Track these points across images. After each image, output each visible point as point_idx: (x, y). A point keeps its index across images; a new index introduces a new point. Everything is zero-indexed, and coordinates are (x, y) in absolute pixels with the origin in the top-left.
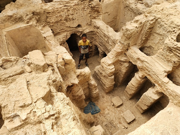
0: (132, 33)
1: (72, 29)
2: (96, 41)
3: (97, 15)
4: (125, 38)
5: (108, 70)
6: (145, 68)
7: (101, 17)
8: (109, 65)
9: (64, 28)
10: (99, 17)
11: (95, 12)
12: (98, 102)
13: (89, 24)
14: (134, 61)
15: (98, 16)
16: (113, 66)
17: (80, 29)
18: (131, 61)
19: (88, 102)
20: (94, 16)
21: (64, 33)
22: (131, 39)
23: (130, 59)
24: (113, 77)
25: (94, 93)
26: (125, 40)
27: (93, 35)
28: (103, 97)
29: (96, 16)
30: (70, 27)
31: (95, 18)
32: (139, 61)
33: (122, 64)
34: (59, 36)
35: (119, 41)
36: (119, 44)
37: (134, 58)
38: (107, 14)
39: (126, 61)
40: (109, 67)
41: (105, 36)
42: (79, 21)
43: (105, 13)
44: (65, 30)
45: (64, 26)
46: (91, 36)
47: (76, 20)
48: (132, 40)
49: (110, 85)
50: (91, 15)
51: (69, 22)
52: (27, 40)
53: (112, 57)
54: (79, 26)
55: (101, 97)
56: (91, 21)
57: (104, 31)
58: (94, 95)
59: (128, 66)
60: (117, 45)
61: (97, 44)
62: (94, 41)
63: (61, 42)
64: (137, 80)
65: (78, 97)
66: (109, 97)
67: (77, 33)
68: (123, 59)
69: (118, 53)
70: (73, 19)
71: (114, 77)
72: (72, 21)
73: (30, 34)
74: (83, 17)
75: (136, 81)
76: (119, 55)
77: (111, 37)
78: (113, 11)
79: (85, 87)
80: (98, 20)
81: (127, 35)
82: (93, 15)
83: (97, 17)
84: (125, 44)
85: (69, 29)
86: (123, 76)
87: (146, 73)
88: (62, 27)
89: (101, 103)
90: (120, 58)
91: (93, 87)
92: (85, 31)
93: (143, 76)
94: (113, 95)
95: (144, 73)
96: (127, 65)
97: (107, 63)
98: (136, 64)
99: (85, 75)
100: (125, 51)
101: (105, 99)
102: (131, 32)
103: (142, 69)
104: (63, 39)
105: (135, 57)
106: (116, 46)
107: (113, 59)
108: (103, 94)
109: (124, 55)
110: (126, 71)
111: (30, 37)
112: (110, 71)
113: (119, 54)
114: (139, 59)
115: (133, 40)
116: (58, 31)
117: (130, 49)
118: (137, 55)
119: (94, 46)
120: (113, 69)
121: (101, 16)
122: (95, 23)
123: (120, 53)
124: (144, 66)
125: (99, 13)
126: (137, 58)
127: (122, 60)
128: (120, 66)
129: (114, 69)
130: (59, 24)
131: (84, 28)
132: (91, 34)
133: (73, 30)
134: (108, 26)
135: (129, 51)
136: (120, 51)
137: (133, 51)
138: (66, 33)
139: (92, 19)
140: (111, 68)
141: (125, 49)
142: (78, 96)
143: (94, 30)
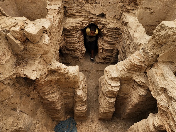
0: (169, 36)
1: (92, 16)
2: (120, 45)
3: (133, 8)
4: (154, 43)
5: (107, 85)
6: (171, 114)
7: (137, 12)
8: (112, 79)
9: (82, 10)
10: (134, 12)
11: (131, 2)
12: (81, 124)
13: (118, 17)
14: (155, 91)
15: (134, 10)
16: (118, 84)
17: (103, 21)
18: (151, 88)
19: (69, 117)
20: (128, 8)
21: (80, 18)
22: (164, 47)
23: (151, 84)
24: (113, 100)
25: (78, 108)
26: (153, 47)
27: (118, 34)
28: (93, 121)
29: (131, 8)
30: (89, 12)
31: (128, 11)
32: (163, 95)
33: (135, 87)
34: (72, 19)
35: (142, 47)
36: (141, 51)
37: (156, 85)
38: (148, 11)
39: (142, 84)
40: (110, 82)
41: (129, 37)
42: (104, 7)
43: (145, 9)
44: (82, 14)
45: (82, 8)
46: (115, 34)
47: (100, 4)
48: (167, 51)
49: (106, 110)
50: (123, 5)
51: (89, 4)
52: (30, 8)
53: (121, 69)
54: (103, 15)
55: (90, 120)
56: (122, 13)
57: (131, 29)
58: (77, 111)
59: (142, 95)
60: (136, 53)
61: (120, 48)
62: (118, 44)
63: (72, 28)
64: (148, 127)
65: (47, 102)
66: (100, 126)
67: (98, 25)
68: (139, 79)
69: (134, 65)
70: (96, 3)
71: (116, 102)
72: (93, 5)
73: (35, 1)
74: (111, 4)
75: (145, 128)
76: (135, 71)
77: (134, 39)
78: (160, 10)
79: (69, 94)
80: (132, 15)
81: (160, 37)
82: (127, 6)
83: (131, 11)
84: (150, 54)
85: (88, 15)
86: (131, 107)
87: (170, 126)
88: (79, 9)
89: (85, 128)
90: (134, 75)
91: (78, 99)
92: (109, 25)
93: (161, 126)
94: (107, 128)
95: (165, 123)
96: (142, 92)
97: (110, 74)
98: (157, 99)
99: (66, 76)
100: (146, 67)
101: (93, 125)
102: (167, 33)
103: (165, 113)
104: (77, 25)
105: (159, 83)
106: (134, 54)
107: (121, 72)
108: (95, 116)
109: (144, 74)
110: (138, 102)
111: (35, 5)
112: (110, 89)
113: (134, 68)
114: (164, 90)
115: (169, 52)
116: (73, 12)
117: (156, 67)
118: (164, 82)
119: (115, 50)
120: (115, 88)
121: (138, 10)
122: (124, 18)
123: (136, 67)
124: (171, 108)
125: (136, 6)
126: (162, 88)
127: (137, 80)
128: (132, 90)
129: (117, 89)
130: (76, 3)
131: (108, 21)
132: (116, 32)
133: (93, 18)
134: (140, 24)
135: (154, 70)
136: (137, 63)
137: (159, 72)
138: (84, 18)
139: (124, 11)
140: (113, 85)
141: (147, 63)
142: (47, 100)
143: (121, 27)
